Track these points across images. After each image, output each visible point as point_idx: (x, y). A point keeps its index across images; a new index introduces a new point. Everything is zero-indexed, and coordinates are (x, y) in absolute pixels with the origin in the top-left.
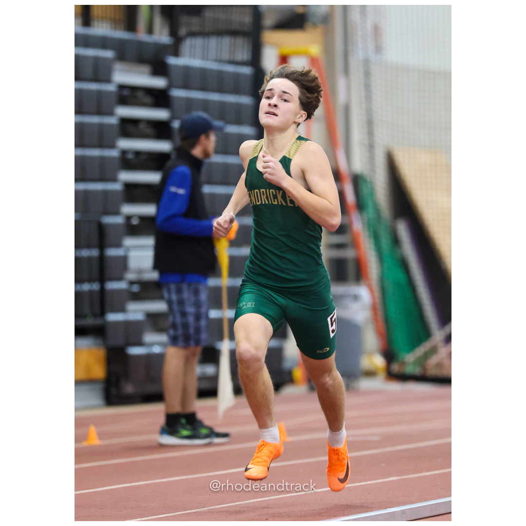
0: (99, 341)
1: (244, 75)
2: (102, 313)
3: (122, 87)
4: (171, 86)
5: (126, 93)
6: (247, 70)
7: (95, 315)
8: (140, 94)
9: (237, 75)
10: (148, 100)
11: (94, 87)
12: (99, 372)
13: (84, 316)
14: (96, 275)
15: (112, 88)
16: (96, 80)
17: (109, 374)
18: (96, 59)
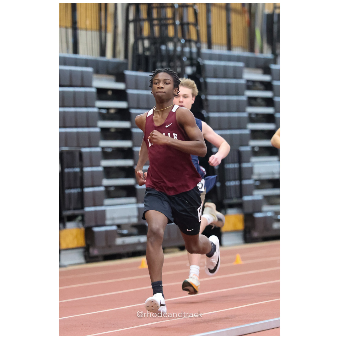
2: (241, 197)
3: (248, 81)
4: (273, 79)
5: (250, 84)
8: (257, 84)
11: (234, 81)
12: (240, 226)
13: (231, 198)
14: (237, 177)
15: (243, 82)
16: (234, 78)
17: (246, 227)
18: (234, 67)
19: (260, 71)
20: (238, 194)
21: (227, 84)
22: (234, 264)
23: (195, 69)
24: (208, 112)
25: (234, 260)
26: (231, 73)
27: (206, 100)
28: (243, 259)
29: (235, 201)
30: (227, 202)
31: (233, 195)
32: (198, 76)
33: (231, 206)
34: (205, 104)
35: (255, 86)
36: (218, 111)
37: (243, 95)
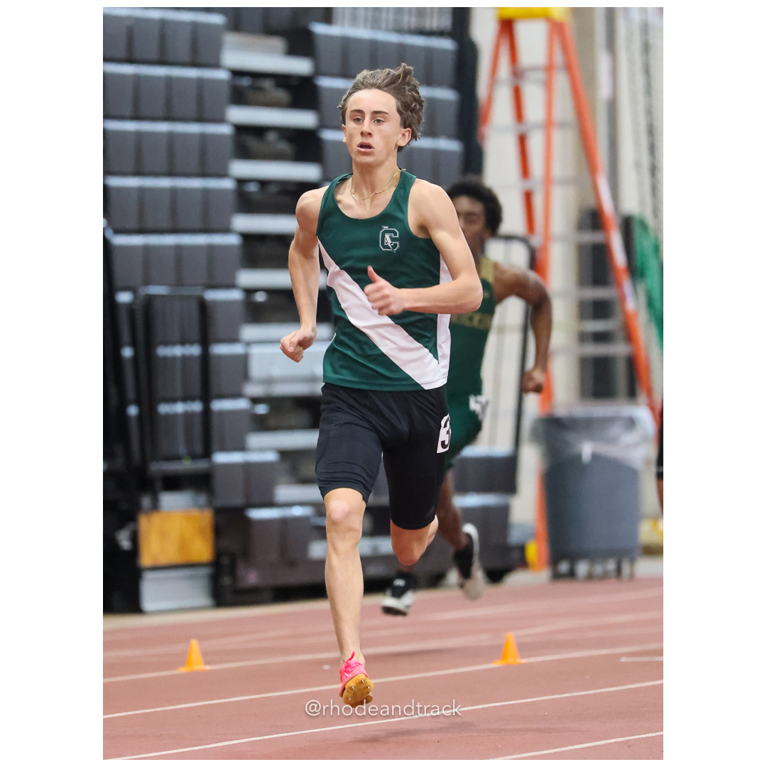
0: (202, 499)
1: (444, 52)
2: (207, 453)
3: (237, 73)
4: (318, 72)
5: (245, 82)
6: (447, 44)
7: (194, 457)
8: (268, 84)
9: (429, 51)
10: (282, 95)
11: (192, 73)
12: (202, 550)
13: (177, 458)
14: (196, 387)
15: (222, 75)
16: (194, 64)
17: (219, 553)
18: (195, 26)
19: (278, 43)
20: (198, 448)
21: (169, 80)
22: (182, 670)
25: (183, 659)
26: (181, 48)
28: (208, 656)
29: (186, 465)
30: (159, 468)
31: (182, 449)
33: (174, 483)
35: (260, 89)
36: (138, 173)
37: (221, 120)
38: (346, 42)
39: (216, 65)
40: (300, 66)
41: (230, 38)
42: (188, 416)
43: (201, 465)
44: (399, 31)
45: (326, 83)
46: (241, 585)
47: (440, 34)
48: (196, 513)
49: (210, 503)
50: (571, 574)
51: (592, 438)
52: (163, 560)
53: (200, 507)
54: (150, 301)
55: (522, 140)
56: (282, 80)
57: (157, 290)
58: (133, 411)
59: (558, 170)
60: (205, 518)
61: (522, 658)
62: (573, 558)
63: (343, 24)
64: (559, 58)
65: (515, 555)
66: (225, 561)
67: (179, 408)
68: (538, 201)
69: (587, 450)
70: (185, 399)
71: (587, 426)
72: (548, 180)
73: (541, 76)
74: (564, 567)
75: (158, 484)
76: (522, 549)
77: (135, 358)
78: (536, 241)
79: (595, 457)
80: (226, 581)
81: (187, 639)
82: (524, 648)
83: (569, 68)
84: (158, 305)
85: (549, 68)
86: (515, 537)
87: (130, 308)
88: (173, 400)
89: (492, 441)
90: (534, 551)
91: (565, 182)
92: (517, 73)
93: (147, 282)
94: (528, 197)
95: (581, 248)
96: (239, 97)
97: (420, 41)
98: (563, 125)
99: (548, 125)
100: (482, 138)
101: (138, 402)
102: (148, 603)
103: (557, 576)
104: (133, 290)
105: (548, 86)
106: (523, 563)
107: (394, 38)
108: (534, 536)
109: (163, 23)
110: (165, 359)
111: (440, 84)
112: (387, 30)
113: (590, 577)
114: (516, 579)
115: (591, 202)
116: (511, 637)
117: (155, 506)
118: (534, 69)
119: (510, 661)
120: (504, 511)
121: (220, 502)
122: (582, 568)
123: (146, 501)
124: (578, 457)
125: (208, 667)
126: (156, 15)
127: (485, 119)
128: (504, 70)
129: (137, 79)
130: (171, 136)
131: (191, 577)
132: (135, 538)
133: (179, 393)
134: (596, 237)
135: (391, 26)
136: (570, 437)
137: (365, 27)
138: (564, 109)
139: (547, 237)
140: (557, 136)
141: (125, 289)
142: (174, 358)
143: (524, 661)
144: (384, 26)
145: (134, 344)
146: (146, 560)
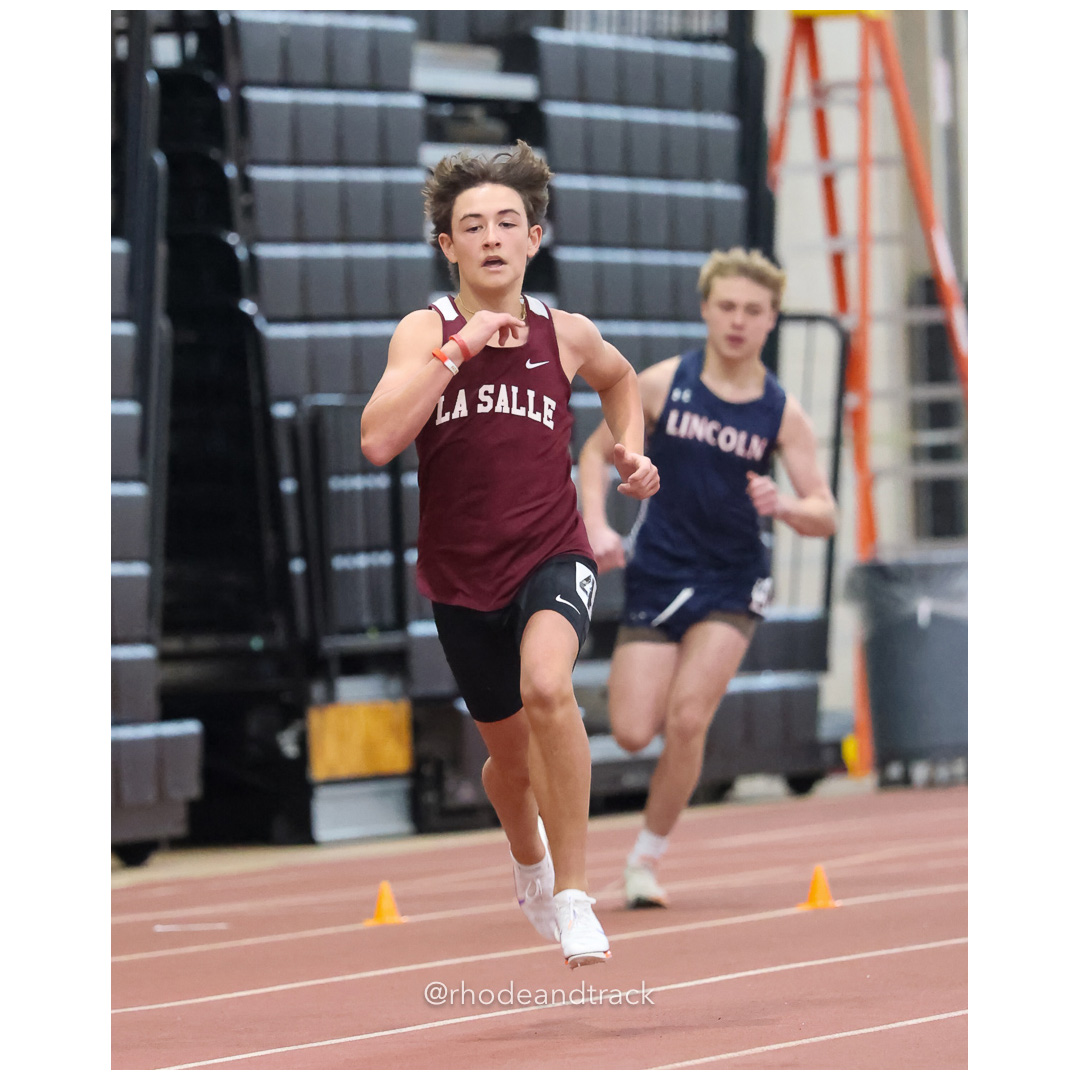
0: (395, 685)
1: (715, 63)
2: (401, 624)
3: (433, 99)
4: (544, 95)
5: (445, 110)
6: (722, 53)
7: (383, 628)
8: (477, 113)
9: (698, 64)
10: (496, 128)
11: (372, 100)
12: (396, 756)
13: (360, 630)
14: (384, 534)
15: (413, 101)
16: (375, 87)
17: (419, 760)
18: (374, 35)
19: (489, 56)
20: (389, 616)
21: (340, 110)
22: (369, 923)
23: (192, 43)
24: (253, 239)
25: (370, 907)
26: (356, 65)
27: (246, 183)
28: (404, 903)
29: (372, 640)
30: (335, 644)
31: (366, 619)
32: (208, 76)
33: (356, 665)
34: (240, 200)
35: (467, 120)
36: (300, 239)
37: (412, 163)
38: (582, 52)
39: (404, 88)
40: (520, 87)
41: (423, 51)
42: (372, 572)
43: (392, 640)
44: (655, 36)
45: (555, 109)
46: (450, 803)
47: (713, 39)
48: (386, 706)
49: (405, 692)
50: (906, 781)
51: (931, 593)
52: (343, 771)
53: (392, 698)
54: (318, 413)
55: (828, 183)
56: (496, 107)
57: (329, 400)
58: (297, 566)
59: (877, 224)
60: (400, 712)
61: (836, 899)
62: (908, 758)
63: (578, 29)
64: (876, 70)
65: (828, 756)
66: (428, 770)
67: (362, 561)
68: (851, 267)
69: (924, 608)
70: (369, 549)
71: (924, 576)
72: (864, 237)
73: (853, 94)
74: (895, 771)
75: (334, 667)
76: (837, 747)
77: (300, 494)
78: (849, 322)
79: (935, 618)
80: (430, 798)
81: (375, 880)
82: (840, 886)
83: (890, 82)
84: (329, 420)
85: (864, 84)
86: (827, 731)
87: (291, 423)
88: (353, 551)
89: (794, 599)
90: (853, 750)
91: (887, 239)
92: (820, 92)
93: (315, 389)
94: (838, 261)
95: (912, 331)
96: (437, 132)
97: (685, 50)
98: (884, 162)
99: (864, 161)
100: (774, 182)
101: (304, 554)
102: (323, 829)
103: (885, 783)
104: (295, 400)
105: (863, 108)
106: (839, 766)
107: (648, 46)
108: (854, 729)
109: (330, 33)
110: (341, 494)
111: (714, 109)
112: (639, 35)
113: (931, 784)
114: (830, 789)
115: (924, 267)
116: (821, 871)
117: (331, 698)
118: (844, 85)
119: (820, 903)
120: (812, 695)
121: (421, 689)
122: (920, 772)
123: (318, 691)
124: (913, 619)
125: (405, 919)
126: (320, 21)
127: (778, 156)
128: (802, 86)
129: (296, 109)
130: (343, 187)
131: (384, 794)
132: (303, 742)
133: (361, 540)
134: (932, 315)
135: (644, 30)
136: (900, 591)
137: (609, 32)
138: (885, 139)
139: (865, 316)
140: (876, 176)
141: (284, 399)
142: (352, 493)
143: (839, 903)
144: (635, 30)
145: (297, 474)
146: (319, 770)
